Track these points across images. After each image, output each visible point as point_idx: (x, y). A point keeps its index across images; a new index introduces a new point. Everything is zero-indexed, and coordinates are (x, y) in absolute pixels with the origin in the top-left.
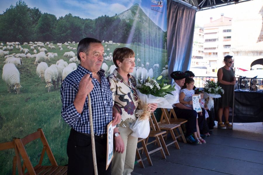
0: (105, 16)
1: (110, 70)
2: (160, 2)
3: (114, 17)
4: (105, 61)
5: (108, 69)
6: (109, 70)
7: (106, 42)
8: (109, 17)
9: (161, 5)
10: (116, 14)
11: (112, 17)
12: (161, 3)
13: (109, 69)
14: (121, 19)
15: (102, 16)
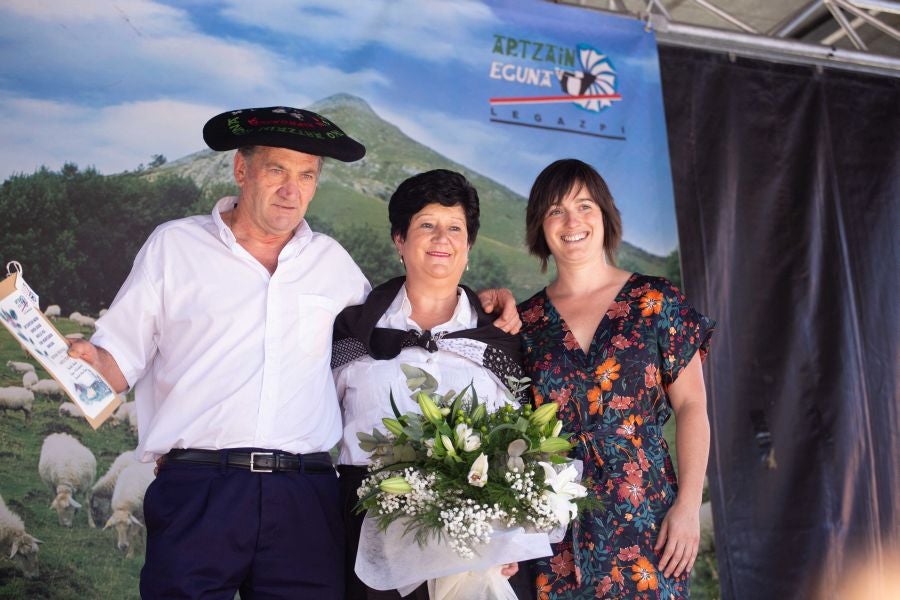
0: (70, 169)
1: (115, 478)
2: (580, 75)
3: (139, 173)
4: (68, 422)
5: (93, 472)
6: (103, 481)
7: (76, 316)
8: (101, 177)
9: (592, 90)
10: (160, 160)
11: (127, 175)
12: (588, 80)
13: (102, 470)
14: (199, 185)
15: (44, 174)
